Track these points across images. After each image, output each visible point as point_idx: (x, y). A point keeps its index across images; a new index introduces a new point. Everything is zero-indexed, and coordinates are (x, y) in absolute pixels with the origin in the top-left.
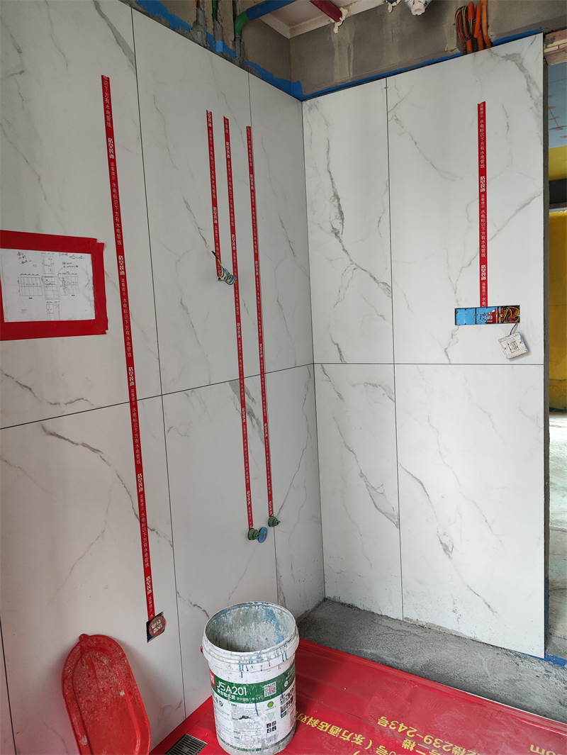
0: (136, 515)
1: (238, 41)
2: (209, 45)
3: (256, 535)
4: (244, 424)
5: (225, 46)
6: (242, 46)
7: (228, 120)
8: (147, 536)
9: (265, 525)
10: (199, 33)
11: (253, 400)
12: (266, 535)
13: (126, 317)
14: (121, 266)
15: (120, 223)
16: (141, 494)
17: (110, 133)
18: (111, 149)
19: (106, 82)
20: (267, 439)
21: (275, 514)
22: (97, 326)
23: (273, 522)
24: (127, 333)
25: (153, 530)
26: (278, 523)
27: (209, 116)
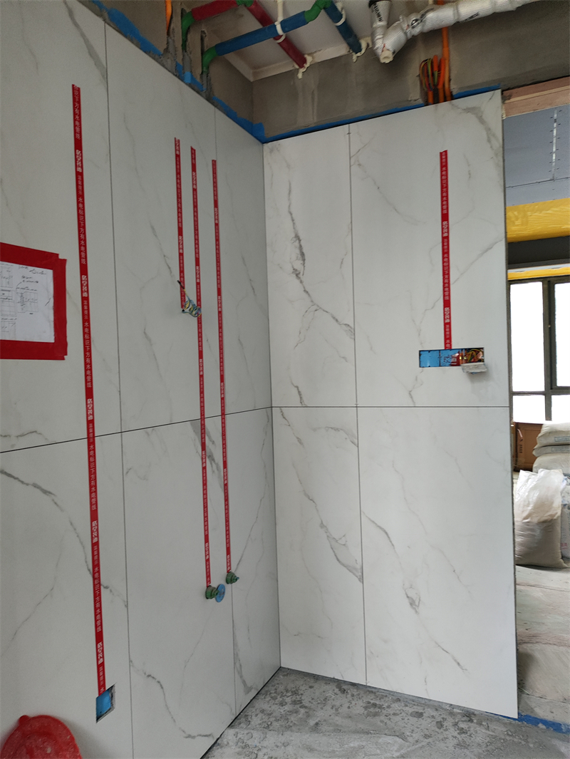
0: (89, 570)
1: (205, 75)
2: (179, 73)
3: (213, 593)
4: (204, 468)
5: (193, 78)
6: (209, 81)
7: (195, 150)
8: (100, 595)
9: (223, 582)
10: (169, 60)
11: (213, 442)
12: (224, 593)
13: (87, 342)
14: (84, 287)
15: (85, 240)
16: (95, 545)
17: (78, 145)
18: (79, 162)
19: (76, 92)
20: (226, 485)
21: (233, 570)
22: (55, 350)
23: (231, 578)
24: (88, 360)
25: (106, 588)
26: (236, 580)
27: (177, 143)
